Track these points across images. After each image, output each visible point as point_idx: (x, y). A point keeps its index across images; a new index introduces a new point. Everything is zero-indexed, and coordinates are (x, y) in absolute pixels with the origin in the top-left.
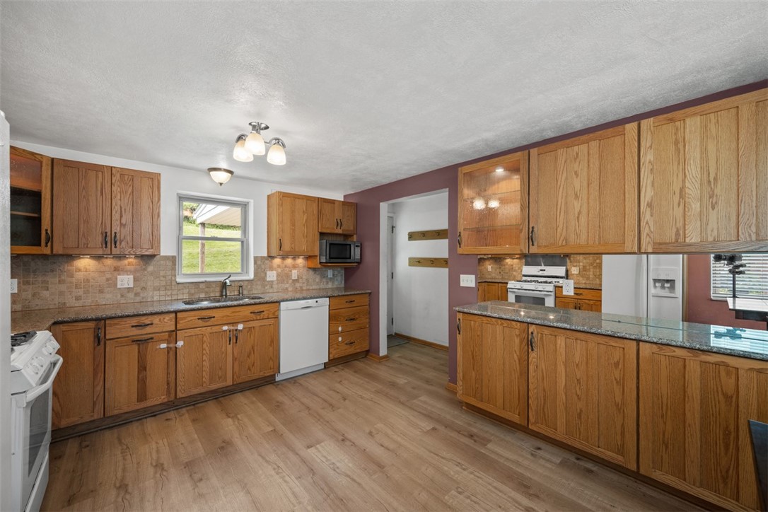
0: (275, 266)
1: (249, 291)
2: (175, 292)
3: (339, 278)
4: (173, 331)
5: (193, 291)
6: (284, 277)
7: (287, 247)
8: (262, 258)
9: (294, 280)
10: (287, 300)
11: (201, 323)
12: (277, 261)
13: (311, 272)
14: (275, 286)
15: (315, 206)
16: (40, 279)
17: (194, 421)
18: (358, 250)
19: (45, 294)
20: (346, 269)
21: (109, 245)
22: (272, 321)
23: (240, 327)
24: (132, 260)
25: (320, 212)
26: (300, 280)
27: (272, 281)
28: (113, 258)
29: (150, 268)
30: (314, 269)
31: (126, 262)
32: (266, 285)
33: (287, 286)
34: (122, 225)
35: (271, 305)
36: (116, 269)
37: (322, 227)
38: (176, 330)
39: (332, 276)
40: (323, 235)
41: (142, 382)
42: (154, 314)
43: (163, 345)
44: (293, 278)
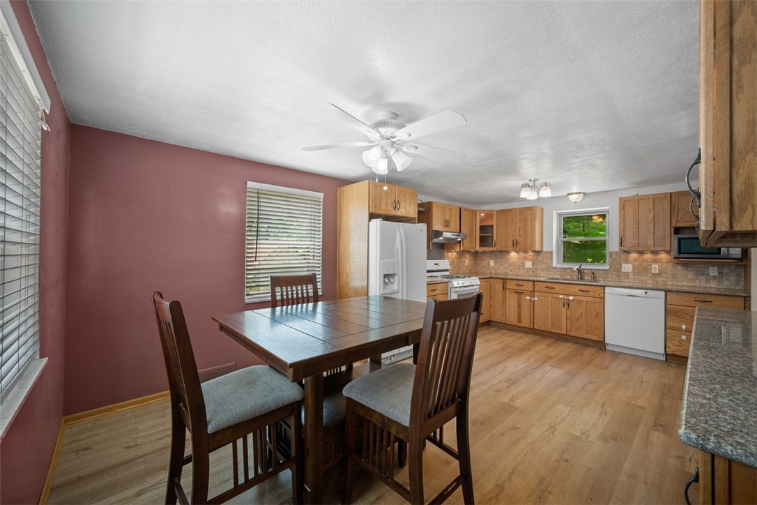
0: (631, 260)
2: (552, 273)
5: (562, 273)
6: (641, 270)
7: (630, 243)
8: (617, 253)
9: (654, 274)
11: (547, 290)
12: (634, 255)
13: (680, 269)
14: (631, 277)
15: (666, 201)
16: (500, 261)
19: (501, 267)
20: (745, 267)
21: (515, 244)
22: (598, 300)
23: (571, 298)
24: (531, 253)
25: (673, 207)
26: (663, 274)
27: (628, 273)
28: (523, 252)
29: (540, 258)
31: (529, 254)
32: (622, 275)
33: (646, 277)
34: (520, 236)
35: (596, 287)
36: (525, 258)
37: (678, 221)
38: (534, 291)
39: (716, 274)
40: (677, 230)
41: (519, 313)
42: (524, 280)
43: (528, 298)
44: (653, 272)
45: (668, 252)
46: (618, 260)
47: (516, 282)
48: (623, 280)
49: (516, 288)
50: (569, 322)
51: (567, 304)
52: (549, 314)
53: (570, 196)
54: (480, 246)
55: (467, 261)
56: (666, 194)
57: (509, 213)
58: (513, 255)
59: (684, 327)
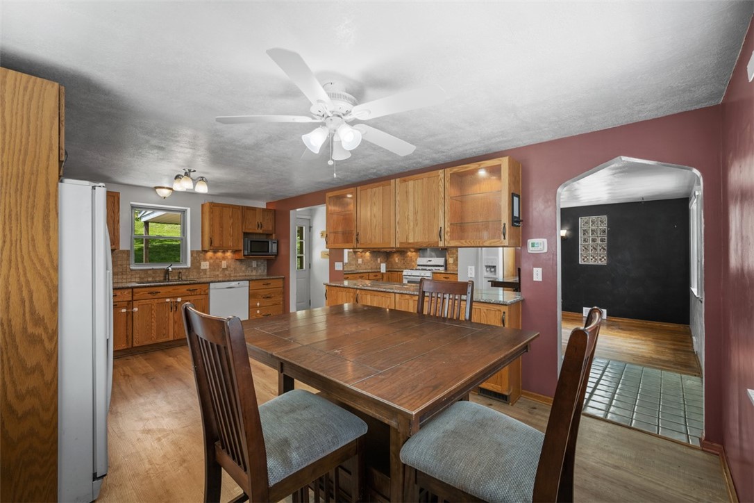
0: (208, 258)
1: (187, 276)
2: (129, 277)
3: (262, 268)
4: (130, 301)
5: (143, 276)
6: (215, 266)
7: (216, 243)
8: (198, 252)
9: (223, 269)
10: (215, 282)
11: (150, 296)
12: (210, 254)
13: (238, 263)
14: (208, 273)
15: (240, 212)
17: (146, 359)
18: (275, 246)
20: (268, 260)
22: (204, 296)
23: (179, 300)
25: (243, 217)
26: (229, 269)
27: (206, 270)
30: (240, 260)
32: (200, 272)
33: (218, 273)
35: (202, 285)
37: (246, 228)
38: (133, 300)
39: (256, 266)
40: (246, 234)
43: (124, 310)
44: (223, 267)
45: (235, 252)
46: (198, 258)
48: (201, 277)
50: (176, 325)
51: (175, 307)
52: (154, 324)
53: (158, 190)
56: (239, 206)
59: (258, 304)
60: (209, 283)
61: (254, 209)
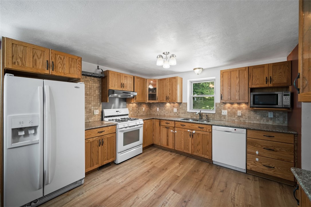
0: (227, 108)
2: (187, 115)
3: (281, 119)
6: (232, 114)
7: (226, 98)
9: (239, 116)
11: (181, 126)
12: (228, 105)
14: (227, 118)
15: (246, 72)
16: (162, 108)
18: (287, 98)
19: (162, 112)
21: (167, 99)
22: (209, 133)
23: (194, 132)
24: (177, 104)
25: (250, 75)
26: (244, 117)
27: (225, 115)
28: (173, 103)
29: (181, 107)
31: (175, 104)
32: (222, 117)
33: (234, 119)
34: (170, 94)
35: (207, 126)
36: (174, 106)
37: (252, 84)
38: (175, 127)
39: (272, 117)
41: (168, 140)
42: (170, 120)
43: (172, 131)
44: (238, 115)
45: (247, 103)
46: (220, 108)
47: (166, 122)
48: (222, 120)
49: (166, 125)
50: (193, 146)
51: (192, 135)
52: (183, 141)
53: (195, 70)
54: (149, 100)
55: (144, 108)
56: (246, 67)
57: (164, 81)
58: (168, 105)
59: (257, 153)
60: (212, 125)
61: (263, 66)
